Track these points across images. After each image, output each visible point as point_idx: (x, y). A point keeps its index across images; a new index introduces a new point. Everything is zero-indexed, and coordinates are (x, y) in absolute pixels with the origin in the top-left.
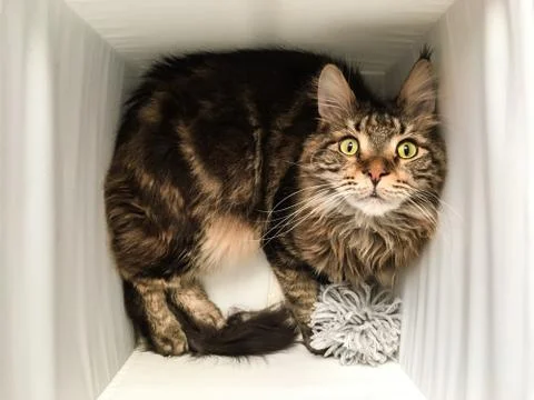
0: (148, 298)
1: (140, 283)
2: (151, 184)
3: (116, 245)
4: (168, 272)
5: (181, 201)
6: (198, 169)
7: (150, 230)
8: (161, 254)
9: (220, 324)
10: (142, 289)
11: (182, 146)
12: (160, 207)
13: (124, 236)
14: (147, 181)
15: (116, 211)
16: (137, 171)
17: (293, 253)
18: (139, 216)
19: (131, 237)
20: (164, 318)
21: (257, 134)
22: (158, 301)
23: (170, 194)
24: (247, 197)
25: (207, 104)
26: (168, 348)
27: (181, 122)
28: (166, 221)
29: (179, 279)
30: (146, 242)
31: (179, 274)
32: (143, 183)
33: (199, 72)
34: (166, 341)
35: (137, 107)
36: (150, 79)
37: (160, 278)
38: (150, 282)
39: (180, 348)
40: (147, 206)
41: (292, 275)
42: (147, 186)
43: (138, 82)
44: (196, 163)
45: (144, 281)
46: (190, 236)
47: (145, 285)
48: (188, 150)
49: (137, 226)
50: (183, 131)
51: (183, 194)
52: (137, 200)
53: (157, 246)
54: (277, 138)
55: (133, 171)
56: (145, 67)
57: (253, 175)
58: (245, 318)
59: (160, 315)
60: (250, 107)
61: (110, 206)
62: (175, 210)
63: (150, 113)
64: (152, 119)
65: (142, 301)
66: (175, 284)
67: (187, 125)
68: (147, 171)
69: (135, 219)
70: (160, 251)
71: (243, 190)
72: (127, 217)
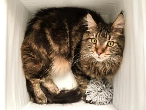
0: (34, 85)
1: (32, 80)
2: (37, 48)
3: (24, 67)
4: (41, 76)
5: (46, 53)
6: (52, 43)
7: (36, 62)
9: (58, 92)
10: (32, 82)
11: (47, 36)
12: (39, 55)
13: (27, 64)
14: (35, 47)
15: (25, 56)
16: (32, 44)
17: (80, 69)
18: (32, 58)
19: (29, 65)
20: (39, 92)
21: (68, 32)
22: (38, 86)
23: (42, 50)
24: (66, 50)
25: (54, 24)
26: (40, 101)
27: (47, 29)
28: (41, 60)
30: (35, 66)
31: (45, 77)
33: (52, 14)
34: (40, 99)
35: (32, 24)
36: (36, 16)
37: (38, 78)
38: (35, 80)
39: (44, 101)
40: (35, 55)
41: (80, 77)
44: (51, 41)
45: (33, 79)
46: (48, 64)
47: (34, 81)
48: (49, 37)
49: (32, 61)
50: (47, 32)
51: (47, 51)
52: (32, 53)
53: (38, 67)
54: (74, 33)
55: (31, 44)
57: (68, 43)
58: (66, 92)
59: (38, 91)
60: (66, 24)
61: (23, 54)
62: (44, 56)
63: (37, 26)
64: (38, 28)
65: (32, 86)
66: (43, 80)
67: (48, 30)
68: (35, 44)
70: (39, 69)
71: (65, 48)
72: (29, 58)
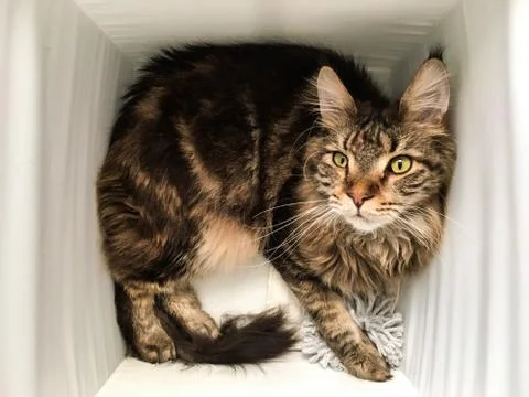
0: (136, 303)
1: (131, 286)
2: (147, 183)
3: (108, 245)
4: (162, 275)
5: (179, 202)
6: (198, 168)
7: (145, 231)
8: (155, 256)
10: (132, 293)
11: (183, 143)
12: (155, 207)
13: (116, 237)
14: (142, 179)
15: (108, 211)
16: (132, 169)
18: (133, 216)
19: (123, 238)
20: (149, 327)
21: (256, 134)
22: (147, 308)
23: (166, 193)
24: (245, 198)
25: (208, 104)
27: (182, 121)
28: (161, 223)
29: (173, 284)
30: (140, 245)
31: (173, 279)
32: (138, 182)
33: (202, 68)
34: (151, 348)
35: (133, 103)
36: (149, 73)
37: (153, 282)
38: (142, 286)
40: (141, 206)
42: (142, 184)
43: (135, 76)
44: (196, 162)
45: (137, 284)
46: (186, 239)
47: (136, 288)
48: (188, 147)
49: (132, 227)
50: (184, 129)
51: (180, 195)
52: (130, 198)
53: (151, 248)
55: (128, 169)
56: (144, 60)
57: (252, 175)
59: (146, 323)
60: (250, 106)
61: (102, 205)
62: (171, 211)
63: (148, 109)
64: (151, 116)
65: (130, 306)
66: (169, 288)
67: (187, 123)
68: (142, 169)
69: (129, 220)
70: (154, 253)
71: (243, 189)
72: (120, 217)
